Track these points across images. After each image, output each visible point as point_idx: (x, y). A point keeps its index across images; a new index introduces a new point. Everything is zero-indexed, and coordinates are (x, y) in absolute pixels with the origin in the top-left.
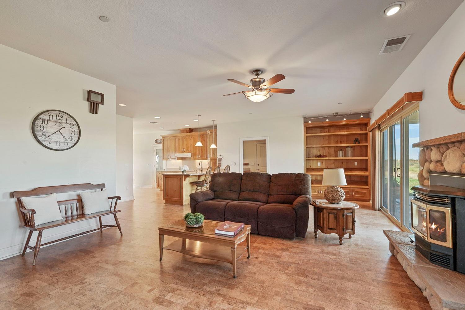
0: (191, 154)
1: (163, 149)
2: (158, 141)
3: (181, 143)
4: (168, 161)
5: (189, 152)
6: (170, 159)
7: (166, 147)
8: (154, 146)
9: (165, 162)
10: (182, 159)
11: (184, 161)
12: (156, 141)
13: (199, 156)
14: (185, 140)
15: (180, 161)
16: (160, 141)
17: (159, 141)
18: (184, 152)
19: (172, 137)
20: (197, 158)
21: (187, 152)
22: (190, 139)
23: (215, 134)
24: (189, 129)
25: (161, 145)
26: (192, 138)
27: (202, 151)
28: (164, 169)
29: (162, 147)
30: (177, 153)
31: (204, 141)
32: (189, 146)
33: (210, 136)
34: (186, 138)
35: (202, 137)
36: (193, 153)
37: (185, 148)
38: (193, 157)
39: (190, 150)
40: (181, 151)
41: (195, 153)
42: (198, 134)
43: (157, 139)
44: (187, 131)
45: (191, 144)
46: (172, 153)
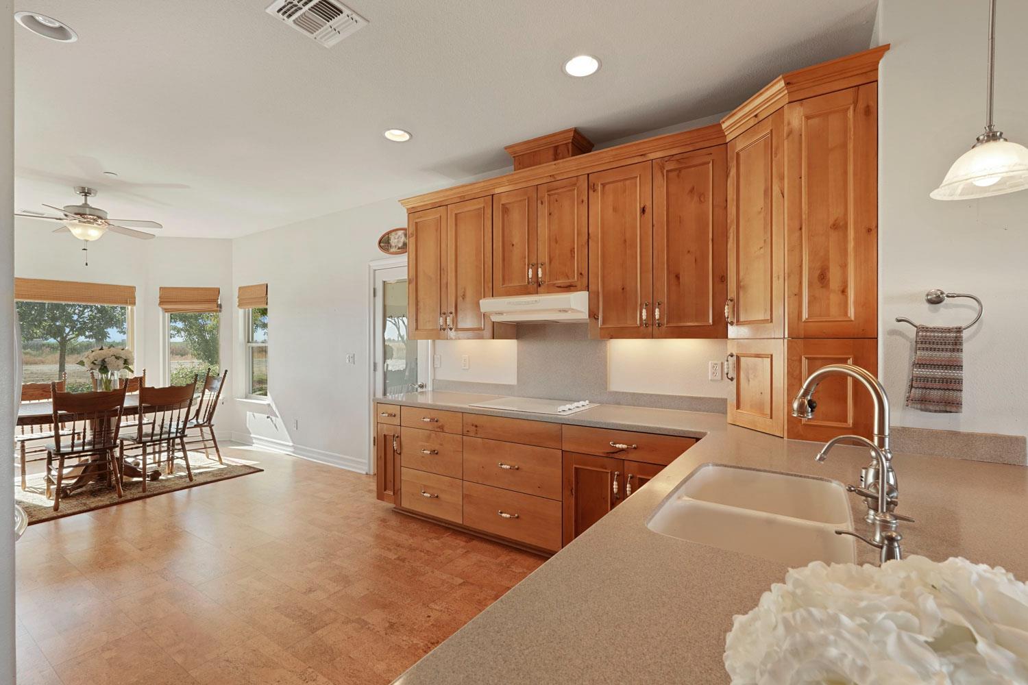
0: (584, 295)
1: (414, 280)
2: (393, 241)
3: (518, 236)
4: (438, 342)
5: (569, 288)
6: (452, 334)
7: (428, 266)
8: (374, 265)
9: (424, 346)
10: (520, 331)
11: (535, 348)
12: (385, 243)
13: (651, 314)
14: (543, 210)
15: (508, 347)
16: (403, 239)
17: (397, 240)
18: (535, 287)
19: (463, 200)
20: (629, 323)
21: (560, 287)
22: (583, 202)
23: (856, 103)
24: (574, 137)
25: (406, 260)
26: (591, 192)
27: (678, 277)
28: (422, 386)
29: (407, 267)
30: (493, 296)
31: (696, 198)
32: (574, 248)
33: (788, 136)
34: (555, 194)
35: (680, 171)
36: (598, 292)
37: (545, 263)
38: (598, 319)
39: (581, 274)
40: (516, 284)
41: (621, 290)
42: (642, 155)
43: (388, 233)
44: (559, 151)
45: (590, 232)
46: (464, 297)
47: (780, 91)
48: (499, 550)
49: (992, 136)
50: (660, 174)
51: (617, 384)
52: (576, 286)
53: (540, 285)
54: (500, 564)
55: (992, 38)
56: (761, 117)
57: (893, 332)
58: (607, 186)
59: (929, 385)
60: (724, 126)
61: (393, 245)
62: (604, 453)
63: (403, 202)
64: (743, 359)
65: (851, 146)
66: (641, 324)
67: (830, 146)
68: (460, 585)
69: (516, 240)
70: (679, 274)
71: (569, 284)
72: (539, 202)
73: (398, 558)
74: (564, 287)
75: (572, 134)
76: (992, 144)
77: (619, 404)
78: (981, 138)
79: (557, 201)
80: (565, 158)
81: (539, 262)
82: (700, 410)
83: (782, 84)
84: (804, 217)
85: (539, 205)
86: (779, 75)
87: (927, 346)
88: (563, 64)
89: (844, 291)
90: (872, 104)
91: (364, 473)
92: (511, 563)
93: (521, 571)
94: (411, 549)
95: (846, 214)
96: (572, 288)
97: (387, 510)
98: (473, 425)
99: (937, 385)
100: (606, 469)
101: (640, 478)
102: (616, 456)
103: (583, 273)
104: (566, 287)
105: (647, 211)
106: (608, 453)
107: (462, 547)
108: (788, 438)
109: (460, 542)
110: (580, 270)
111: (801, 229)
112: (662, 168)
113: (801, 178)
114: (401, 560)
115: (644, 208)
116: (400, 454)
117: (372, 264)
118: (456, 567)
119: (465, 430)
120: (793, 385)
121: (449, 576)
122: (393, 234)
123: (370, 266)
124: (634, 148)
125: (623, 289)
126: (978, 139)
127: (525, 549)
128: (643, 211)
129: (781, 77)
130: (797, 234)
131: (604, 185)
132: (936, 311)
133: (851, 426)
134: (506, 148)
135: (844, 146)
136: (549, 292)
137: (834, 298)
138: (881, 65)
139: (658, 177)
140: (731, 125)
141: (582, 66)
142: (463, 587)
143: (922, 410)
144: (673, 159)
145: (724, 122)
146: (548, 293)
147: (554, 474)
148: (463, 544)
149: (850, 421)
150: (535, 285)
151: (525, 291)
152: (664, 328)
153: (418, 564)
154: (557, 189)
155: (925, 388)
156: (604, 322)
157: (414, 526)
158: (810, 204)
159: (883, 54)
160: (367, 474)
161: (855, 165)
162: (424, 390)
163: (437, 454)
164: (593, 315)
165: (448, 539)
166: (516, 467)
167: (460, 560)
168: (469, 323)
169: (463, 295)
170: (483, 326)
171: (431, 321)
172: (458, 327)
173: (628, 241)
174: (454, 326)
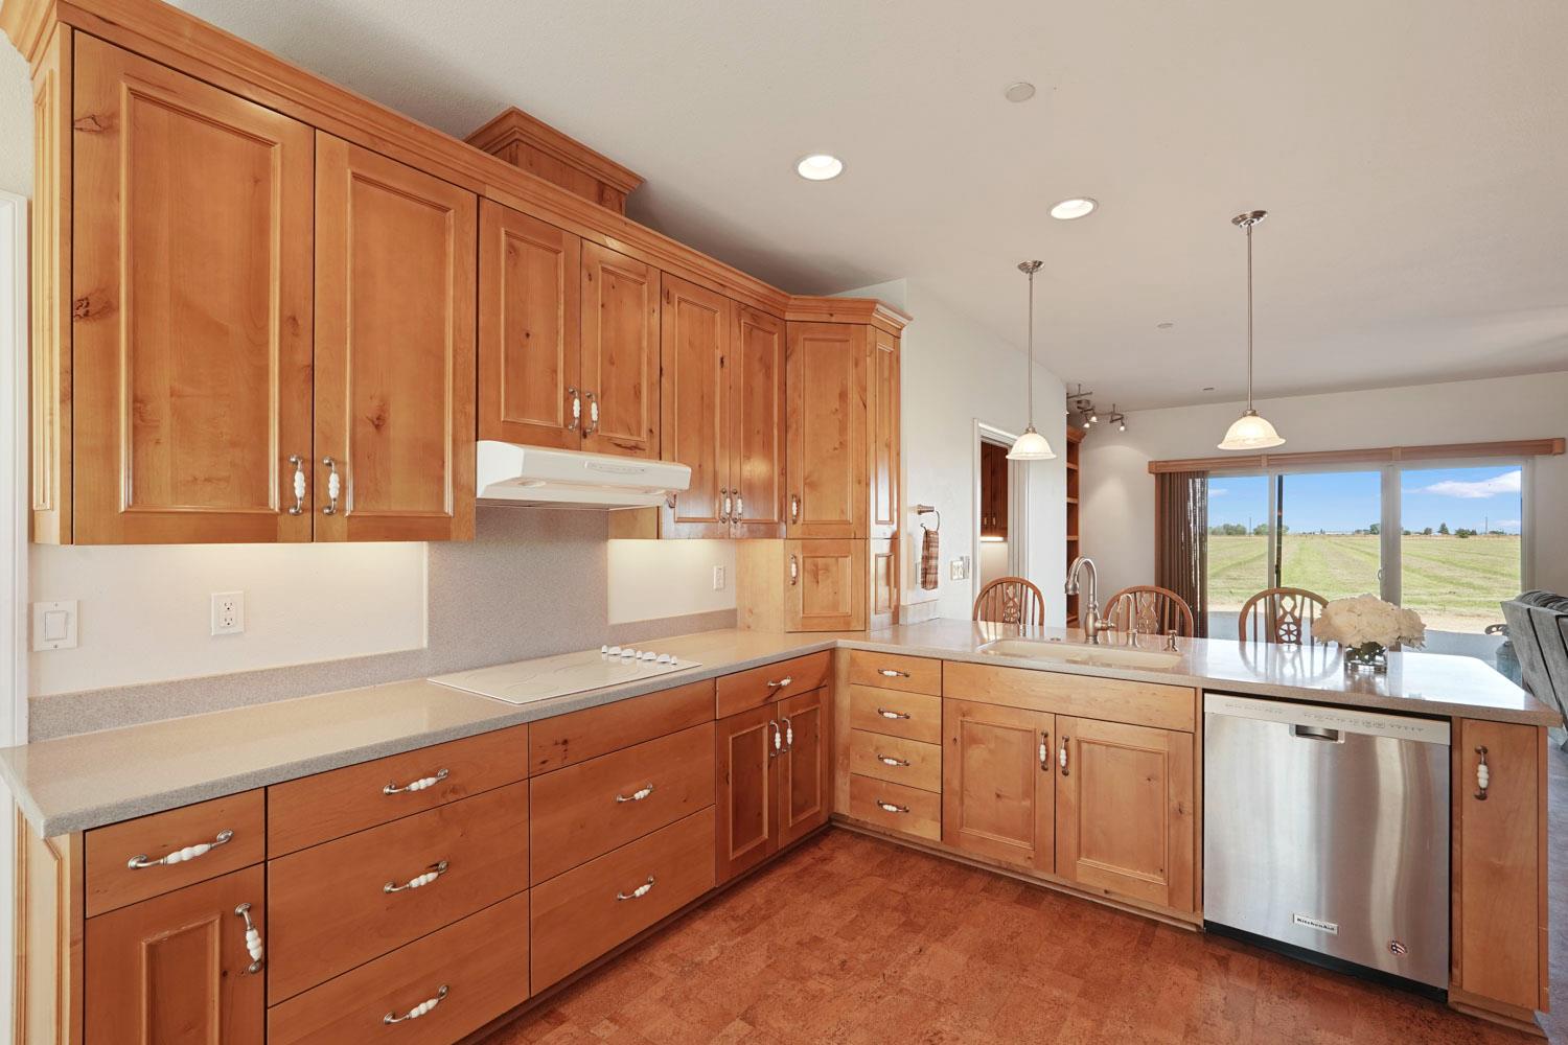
5: (633, 450)
14: (593, 293)
18: (578, 437)
21: (619, 445)
22: (653, 311)
26: (664, 302)
30: (477, 437)
31: (763, 371)
32: (640, 385)
34: (611, 273)
35: (753, 331)
37: (596, 396)
38: (673, 508)
39: (651, 431)
40: (535, 419)
42: (722, 285)
44: (606, 194)
45: (663, 365)
46: (379, 423)
50: (737, 324)
52: (643, 449)
53: (585, 436)
56: (837, 319)
58: (685, 306)
64: (807, 559)
69: (538, 327)
71: (633, 444)
72: (583, 273)
74: (625, 447)
75: (635, 185)
79: (612, 287)
81: (584, 389)
83: (872, 306)
85: (585, 279)
96: (638, 451)
103: (654, 430)
104: (630, 448)
105: (725, 364)
110: (649, 424)
112: (739, 317)
115: (723, 359)
116: (264, 966)
119: (536, 763)
124: (721, 271)
125: (700, 466)
128: (722, 362)
131: (680, 301)
136: (600, 451)
139: (735, 327)
144: (749, 310)
145: (795, 299)
146: (597, 452)
150: (580, 433)
151: (558, 439)
154: (611, 264)
164: (668, 500)
168: (399, 500)
169: (378, 419)
170: (449, 508)
171: (227, 479)
172: (359, 507)
173: (705, 397)
174: (349, 506)
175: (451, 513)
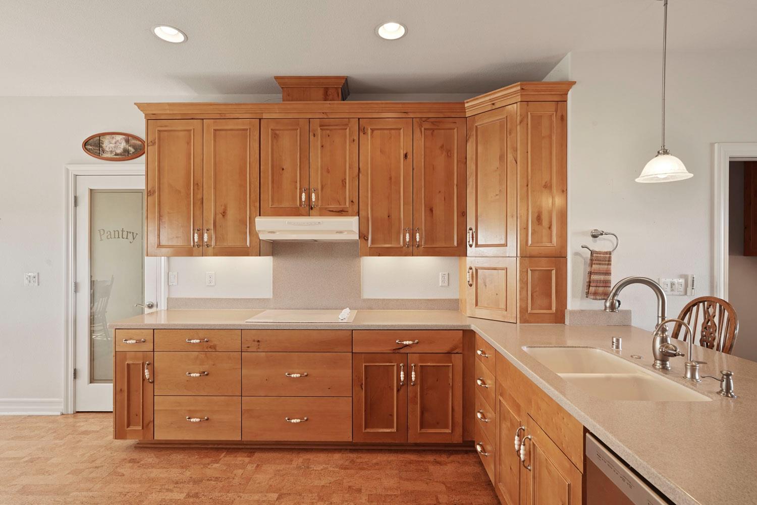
0: (354, 220)
1: (155, 192)
2: (109, 145)
3: (289, 161)
5: (341, 212)
6: (207, 251)
7: (176, 177)
8: (74, 169)
10: (276, 248)
11: (289, 264)
12: (93, 146)
13: (413, 237)
14: (316, 142)
15: (264, 264)
17: (113, 145)
18: (308, 209)
19: (224, 118)
21: (332, 211)
22: (354, 141)
23: (556, 111)
24: (344, 83)
25: (143, 167)
26: (361, 134)
27: (431, 210)
28: (151, 306)
29: (144, 177)
30: (260, 215)
31: (445, 153)
32: (345, 179)
33: (520, 123)
34: (328, 130)
35: (434, 131)
36: (368, 218)
37: (317, 189)
38: (368, 240)
39: (352, 201)
40: (286, 204)
41: (387, 217)
42: (405, 113)
43: (100, 135)
44: (329, 93)
45: (360, 167)
46: (224, 214)
47: (515, 92)
48: (288, 456)
49: (666, 152)
50: (419, 130)
51: (368, 293)
52: (347, 212)
53: (312, 208)
54: (299, 468)
55: (664, 99)
56: (497, 106)
57: (577, 254)
58: (375, 132)
59: (598, 285)
60: (466, 105)
61: (107, 149)
62: (390, 350)
63: (140, 106)
64: (479, 270)
65: (554, 138)
66: (404, 245)
67: (543, 135)
68: (277, 499)
69: (287, 165)
70: (433, 208)
71: (341, 210)
72: (311, 134)
73: (188, 496)
74: (335, 212)
75: (343, 81)
76: (666, 156)
77: (371, 308)
78: (660, 152)
79: (329, 136)
80: (334, 100)
81: (312, 187)
82: (434, 309)
83: (519, 88)
84: (529, 178)
85: (312, 137)
86: (518, 82)
87: (598, 262)
88: (378, 25)
89: (550, 228)
90: (564, 114)
91: (59, 414)
92: (308, 463)
93: (322, 467)
94: (196, 482)
95: (551, 179)
96: (343, 213)
97: (128, 448)
98: (254, 341)
99: (601, 285)
100: (392, 363)
101: (421, 366)
102: (402, 351)
103: (354, 201)
104: (339, 212)
105: (408, 157)
106: (394, 350)
107: (249, 463)
108: (520, 323)
109: (241, 459)
110: (351, 198)
111: (527, 186)
112: (420, 126)
113: (527, 152)
114: (192, 497)
115: (406, 154)
116: (153, 382)
117: (71, 168)
118: (259, 483)
119: (244, 346)
120: (523, 288)
121: (260, 495)
122: (108, 137)
123: (67, 170)
124: (400, 106)
125: (389, 217)
126: (659, 152)
127: (310, 447)
128: (406, 156)
129: (519, 83)
130: (525, 188)
131: (373, 130)
132: (595, 242)
133: (554, 312)
134: (277, 78)
135: (550, 137)
137: (545, 232)
138: (570, 93)
139: (417, 132)
140: (473, 105)
141: (391, 31)
142: (282, 500)
143: (593, 299)
144: (428, 120)
145: (467, 102)
146: (320, 216)
147: (345, 374)
148: (247, 460)
149: (554, 309)
150: (308, 208)
151: (295, 212)
152: (421, 248)
153: (217, 494)
154: (329, 126)
155: (596, 286)
156: (372, 243)
157: (177, 457)
158: (532, 170)
159: (572, 86)
160: (63, 414)
161: (556, 150)
162: (154, 310)
163: (207, 375)
164: (363, 236)
165: (226, 459)
166: (305, 374)
167: (258, 476)
168: (231, 241)
169: (224, 213)
170: (248, 244)
171: (180, 237)
172: (218, 244)
173: (393, 178)
174: (213, 243)
175: (249, 246)
